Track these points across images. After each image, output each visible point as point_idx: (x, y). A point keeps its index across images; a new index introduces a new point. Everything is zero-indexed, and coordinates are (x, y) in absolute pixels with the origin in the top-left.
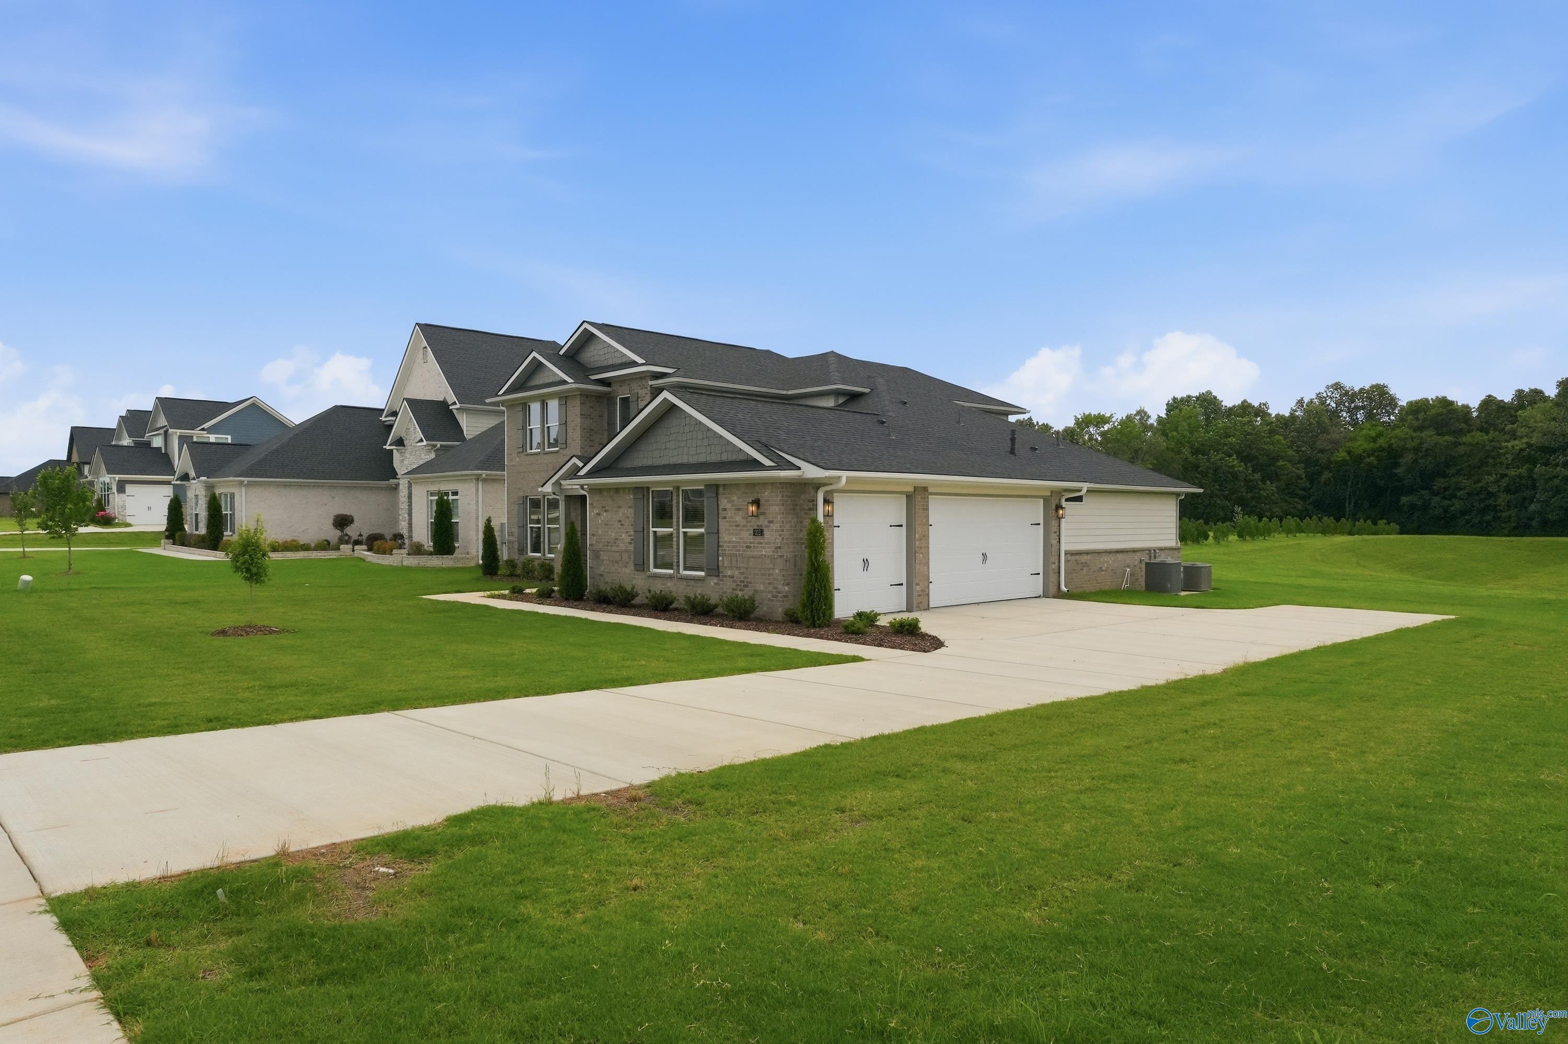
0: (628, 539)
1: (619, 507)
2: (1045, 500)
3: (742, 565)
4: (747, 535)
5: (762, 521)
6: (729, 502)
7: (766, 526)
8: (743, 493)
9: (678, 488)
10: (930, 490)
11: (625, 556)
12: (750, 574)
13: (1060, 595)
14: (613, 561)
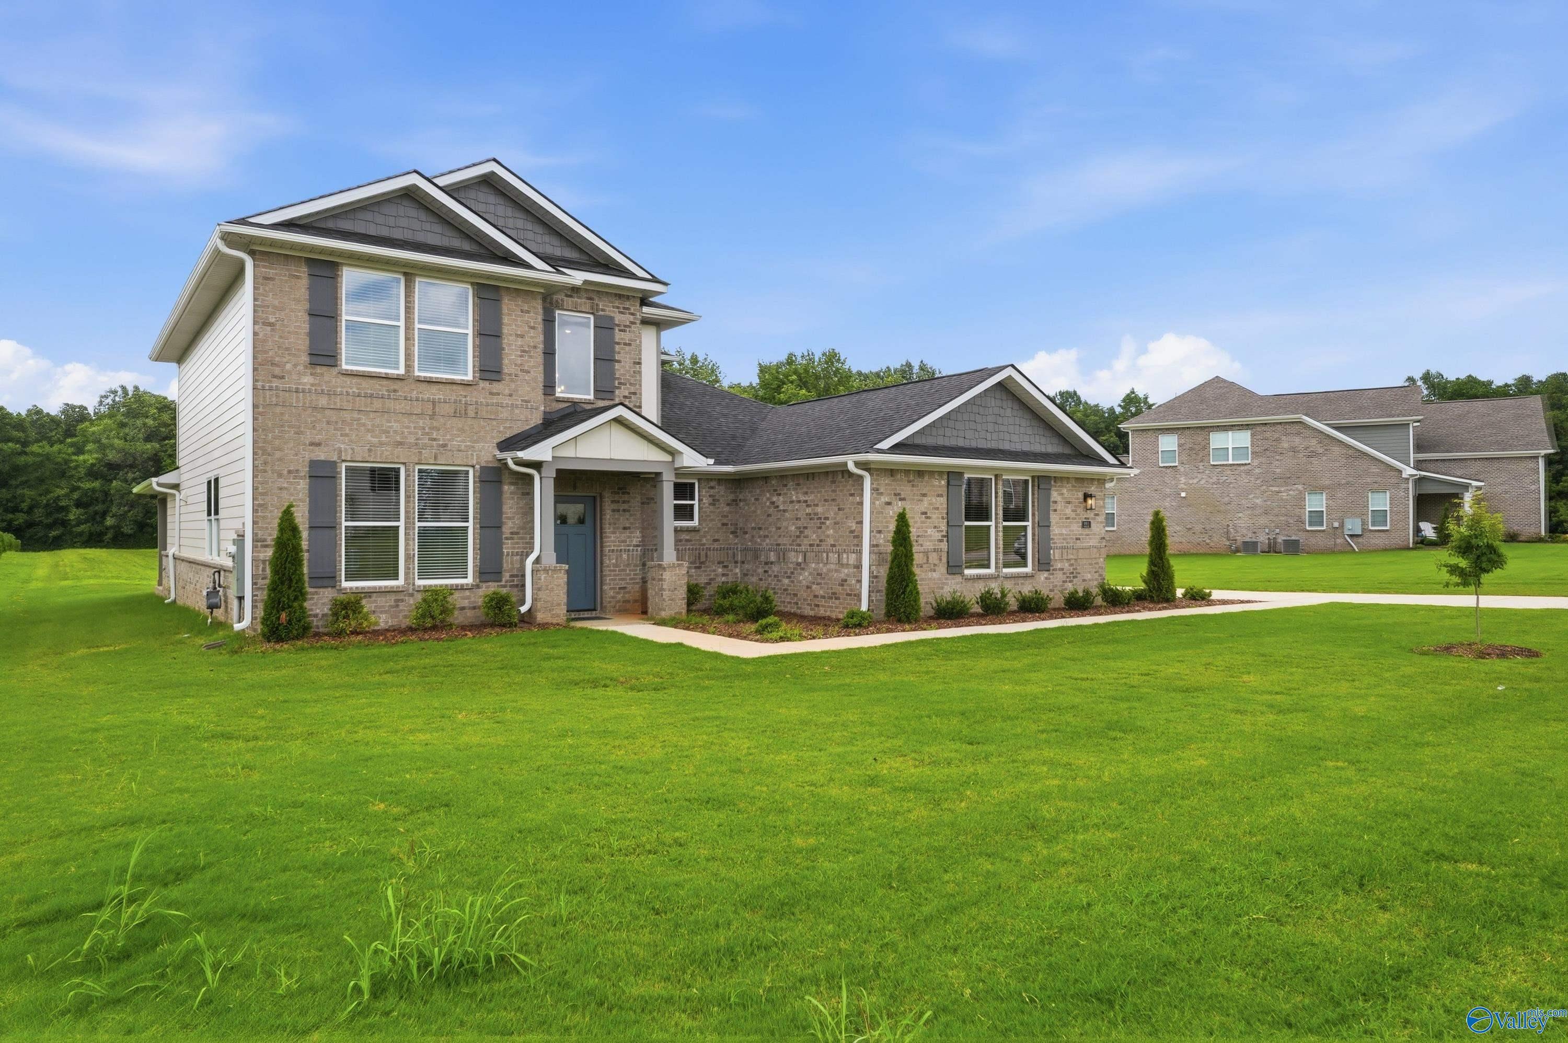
0: (938, 536)
11: (933, 558)
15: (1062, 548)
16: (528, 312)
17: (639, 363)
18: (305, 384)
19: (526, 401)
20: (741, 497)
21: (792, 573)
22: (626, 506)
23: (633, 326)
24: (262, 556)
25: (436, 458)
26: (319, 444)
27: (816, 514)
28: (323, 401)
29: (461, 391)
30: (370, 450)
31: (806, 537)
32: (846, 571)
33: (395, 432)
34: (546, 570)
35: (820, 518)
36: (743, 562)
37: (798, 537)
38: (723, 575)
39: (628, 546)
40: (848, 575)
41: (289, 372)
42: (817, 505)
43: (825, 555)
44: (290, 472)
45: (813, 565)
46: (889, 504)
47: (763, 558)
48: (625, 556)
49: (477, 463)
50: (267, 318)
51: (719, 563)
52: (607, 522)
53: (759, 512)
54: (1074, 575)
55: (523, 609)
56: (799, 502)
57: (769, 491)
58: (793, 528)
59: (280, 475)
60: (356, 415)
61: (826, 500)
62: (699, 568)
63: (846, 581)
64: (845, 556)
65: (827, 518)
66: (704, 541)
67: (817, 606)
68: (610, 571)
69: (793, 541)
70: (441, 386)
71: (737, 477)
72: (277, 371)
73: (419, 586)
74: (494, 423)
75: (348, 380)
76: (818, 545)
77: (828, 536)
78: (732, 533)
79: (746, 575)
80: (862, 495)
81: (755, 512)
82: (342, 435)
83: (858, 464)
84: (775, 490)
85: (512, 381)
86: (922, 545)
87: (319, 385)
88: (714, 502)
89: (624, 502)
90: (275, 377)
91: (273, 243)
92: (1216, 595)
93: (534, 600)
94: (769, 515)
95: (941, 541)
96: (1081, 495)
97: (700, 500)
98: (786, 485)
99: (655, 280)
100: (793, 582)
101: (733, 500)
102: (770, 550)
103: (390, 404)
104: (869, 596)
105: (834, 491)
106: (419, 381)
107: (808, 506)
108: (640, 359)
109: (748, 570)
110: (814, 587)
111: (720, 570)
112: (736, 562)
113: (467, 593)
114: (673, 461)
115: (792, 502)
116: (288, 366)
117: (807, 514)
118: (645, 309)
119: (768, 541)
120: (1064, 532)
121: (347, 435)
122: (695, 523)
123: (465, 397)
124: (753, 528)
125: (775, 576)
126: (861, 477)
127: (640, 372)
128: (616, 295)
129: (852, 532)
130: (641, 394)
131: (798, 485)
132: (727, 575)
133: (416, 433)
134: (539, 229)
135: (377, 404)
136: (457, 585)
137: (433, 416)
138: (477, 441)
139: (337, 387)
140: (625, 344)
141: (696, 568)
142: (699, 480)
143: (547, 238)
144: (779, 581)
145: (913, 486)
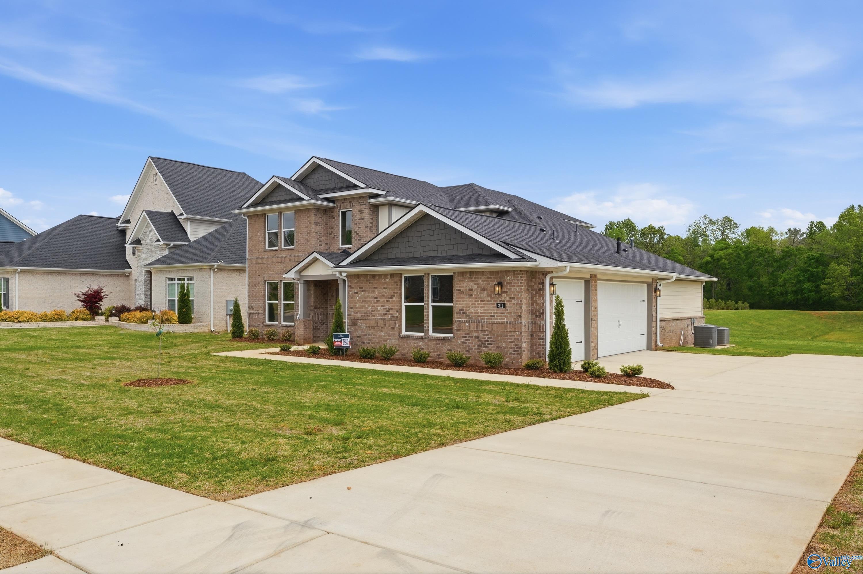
1: (376, 288)
2: (647, 285)
3: (486, 329)
4: (491, 308)
5: (505, 298)
6: (475, 284)
7: (507, 301)
8: (488, 278)
9: (429, 274)
10: (599, 277)
12: (494, 335)
13: (657, 348)
14: (369, 327)
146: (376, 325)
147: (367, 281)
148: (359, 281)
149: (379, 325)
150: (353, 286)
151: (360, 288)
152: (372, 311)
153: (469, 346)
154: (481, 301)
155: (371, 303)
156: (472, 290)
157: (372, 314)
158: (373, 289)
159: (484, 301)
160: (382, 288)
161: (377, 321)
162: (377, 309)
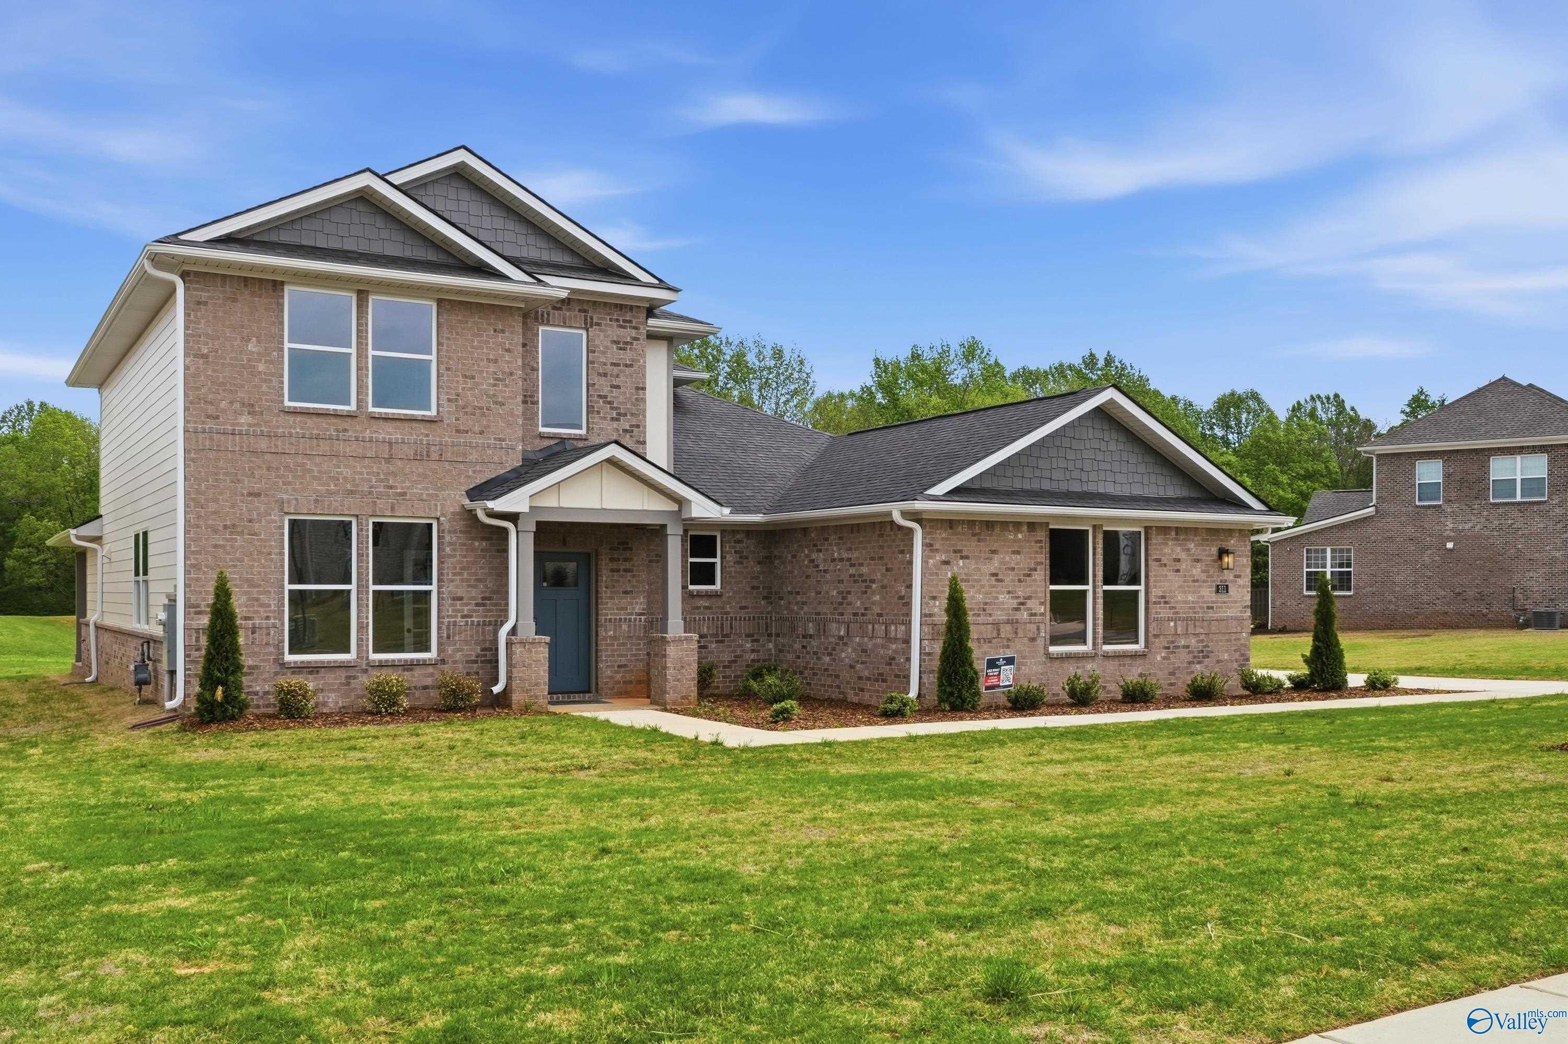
15: (1187, 619)
16: (503, 331)
17: (644, 389)
18: (242, 425)
19: (500, 440)
20: (776, 553)
21: (834, 649)
22: (627, 565)
23: (635, 343)
24: (194, 624)
25: (393, 509)
26: (258, 495)
27: (861, 575)
28: (263, 444)
29: (422, 429)
30: (316, 501)
31: (850, 604)
32: (894, 646)
33: (345, 479)
34: (523, 643)
35: (865, 581)
36: (778, 635)
37: (841, 604)
38: (753, 651)
39: (631, 614)
40: (895, 652)
41: (224, 411)
42: (861, 565)
43: (870, 627)
44: (225, 527)
45: (857, 639)
46: (946, 563)
47: (800, 631)
48: (625, 627)
49: (443, 515)
50: (199, 349)
51: (747, 636)
52: (603, 584)
53: (796, 572)
54: (1203, 654)
55: (496, 689)
56: (842, 560)
57: (807, 546)
58: (835, 593)
59: (216, 531)
60: (300, 459)
61: (872, 559)
62: (722, 642)
63: (894, 659)
64: (893, 628)
65: (873, 581)
66: (728, 609)
67: (862, 690)
68: (607, 645)
69: (835, 609)
70: (398, 424)
71: (772, 528)
72: (211, 410)
73: (374, 661)
74: (462, 466)
75: (291, 419)
76: (863, 615)
77: (874, 603)
78: (764, 598)
79: (781, 651)
80: (911, 553)
81: (791, 572)
82: (284, 484)
83: (905, 514)
84: (815, 545)
85: (483, 415)
86: (990, 615)
87: (258, 425)
88: (742, 558)
89: (626, 560)
90: (209, 417)
91: (207, 262)
92: (1405, 682)
93: (509, 678)
94: (808, 577)
95: (1017, 609)
96: (1214, 550)
97: (722, 558)
98: (826, 539)
99: (662, 284)
100: (834, 660)
101: (767, 558)
102: (809, 620)
103: (340, 447)
104: (920, 678)
105: (881, 547)
106: (374, 418)
107: (852, 565)
108: (644, 383)
109: (784, 645)
110: (859, 666)
111: (748, 645)
112: (770, 635)
113: (431, 670)
114: (680, 510)
115: (833, 560)
116: (223, 404)
117: (851, 576)
118: (651, 322)
119: (806, 608)
120: (1190, 598)
121: (289, 483)
122: (717, 586)
123: (427, 435)
124: (790, 593)
125: (815, 653)
126: (910, 531)
127: (644, 400)
128: (616, 305)
129: (901, 598)
130: (645, 427)
131: (841, 538)
132: (758, 651)
133: (370, 481)
134: (521, 229)
135: (324, 447)
136: (418, 660)
137: (389, 460)
138: (441, 489)
139: (278, 427)
140: (626, 366)
141: (717, 642)
142: (723, 532)
143: (532, 240)
144: (819, 659)
145: (979, 540)
146: (995, 635)
147: (974, 535)
148: (953, 534)
149: (1003, 635)
150: (937, 546)
151: (955, 552)
152: (986, 604)
153: (1174, 663)
154: (1194, 581)
155: (983, 586)
156: (1179, 560)
157: (984, 610)
158: (988, 555)
159: (1197, 581)
160: (1007, 552)
161: (997, 625)
162: (997, 598)
